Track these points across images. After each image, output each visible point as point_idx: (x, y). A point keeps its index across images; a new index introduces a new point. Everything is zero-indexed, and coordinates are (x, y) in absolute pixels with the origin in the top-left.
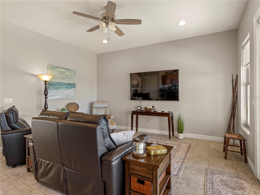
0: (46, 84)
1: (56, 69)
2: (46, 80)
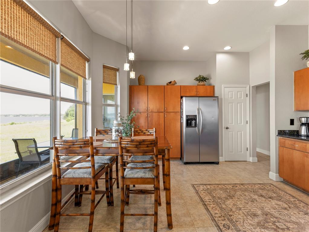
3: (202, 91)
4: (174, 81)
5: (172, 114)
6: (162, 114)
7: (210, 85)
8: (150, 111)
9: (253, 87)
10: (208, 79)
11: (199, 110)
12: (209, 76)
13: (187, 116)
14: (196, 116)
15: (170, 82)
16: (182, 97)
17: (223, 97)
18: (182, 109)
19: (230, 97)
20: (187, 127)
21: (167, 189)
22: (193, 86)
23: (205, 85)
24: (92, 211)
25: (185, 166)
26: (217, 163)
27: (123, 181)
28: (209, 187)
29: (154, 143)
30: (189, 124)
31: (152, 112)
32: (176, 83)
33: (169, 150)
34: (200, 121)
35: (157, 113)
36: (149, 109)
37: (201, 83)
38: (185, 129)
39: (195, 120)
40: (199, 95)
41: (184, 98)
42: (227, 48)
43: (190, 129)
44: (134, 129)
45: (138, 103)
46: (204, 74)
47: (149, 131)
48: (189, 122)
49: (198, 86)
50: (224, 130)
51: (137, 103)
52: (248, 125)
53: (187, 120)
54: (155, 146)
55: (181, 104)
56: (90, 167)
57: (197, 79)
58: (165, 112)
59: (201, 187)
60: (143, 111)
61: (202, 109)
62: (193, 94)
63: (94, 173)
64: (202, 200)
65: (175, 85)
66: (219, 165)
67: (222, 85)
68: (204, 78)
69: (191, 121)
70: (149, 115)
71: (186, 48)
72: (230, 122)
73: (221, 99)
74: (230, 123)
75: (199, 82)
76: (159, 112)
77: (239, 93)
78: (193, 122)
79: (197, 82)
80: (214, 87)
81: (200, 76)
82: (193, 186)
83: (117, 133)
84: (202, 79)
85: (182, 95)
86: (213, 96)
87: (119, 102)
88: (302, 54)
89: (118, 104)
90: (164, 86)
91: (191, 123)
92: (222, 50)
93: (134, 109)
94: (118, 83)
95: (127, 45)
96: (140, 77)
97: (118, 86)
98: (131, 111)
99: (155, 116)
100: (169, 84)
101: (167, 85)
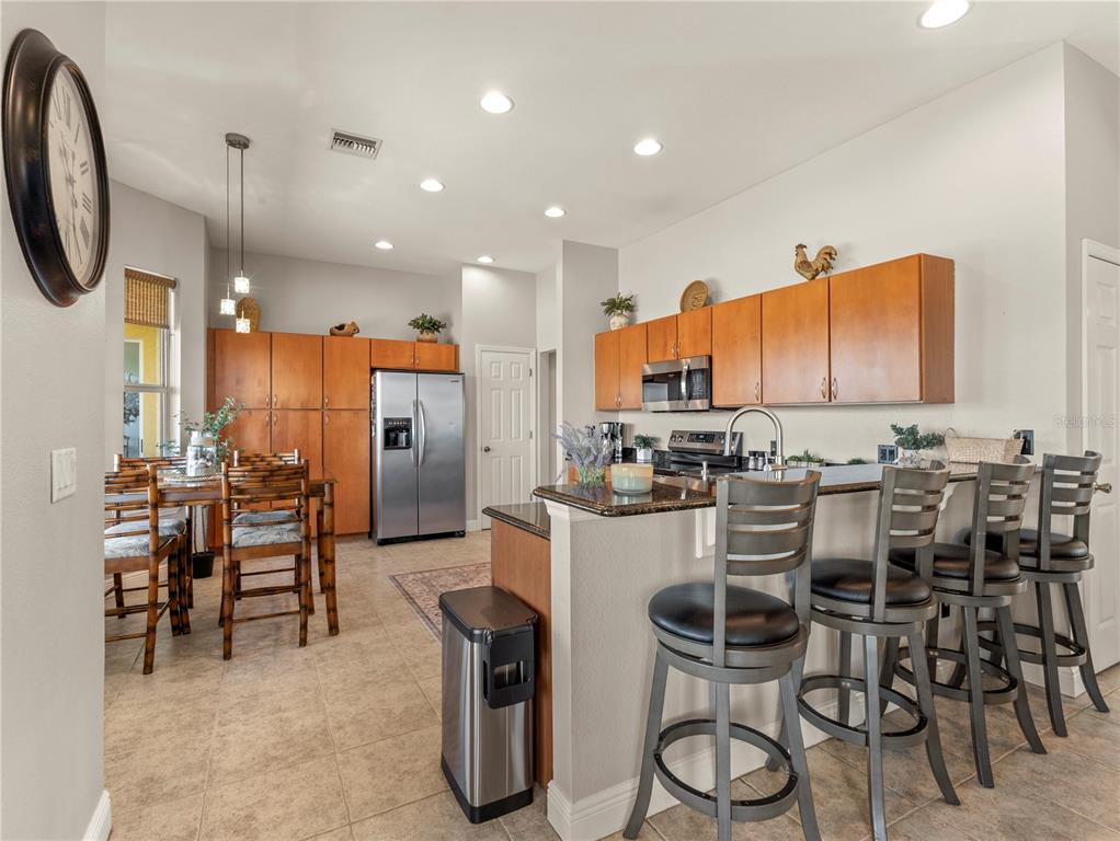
3: (426, 356)
4: (353, 323)
5: (345, 414)
6: (315, 417)
7: (450, 342)
8: (278, 407)
9: (542, 353)
10: (444, 326)
11: (417, 404)
12: (448, 317)
13: (386, 420)
14: (409, 420)
15: (341, 327)
16: (373, 370)
17: (478, 375)
18: (375, 403)
19: (493, 374)
20: (385, 449)
21: (329, 588)
22: (406, 342)
23: (436, 342)
24: (151, 624)
25: (381, 548)
26: (462, 534)
28: (427, 574)
29: (301, 472)
30: (391, 441)
31: (285, 409)
32: (357, 330)
33: (332, 485)
34: (419, 432)
35: (300, 413)
36: (274, 400)
37: (427, 336)
38: (382, 454)
39: (408, 430)
40: (421, 367)
41: (378, 374)
42: (485, 260)
43: (395, 454)
44: (240, 454)
45: (238, 382)
46: (434, 313)
47: (281, 458)
48: (392, 435)
49: (418, 345)
50: (479, 453)
51: (234, 382)
52: (533, 441)
53: (387, 432)
54: (303, 477)
55: (372, 389)
56: (147, 532)
57: (415, 324)
58: (325, 409)
59: (411, 577)
60: (256, 406)
61: (424, 403)
62: (406, 362)
63: (156, 544)
64: (406, 593)
65: (355, 336)
66: (466, 538)
67: (477, 346)
68: (435, 324)
69: (396, 433)
70: (274, 419)
71: (384, 245)
72: (493, 436)
73: (474, 379)
74: (496, 438)
75: (422, 333)
76: (306, 410)
77: (513, 366)
78: (403, 436)
79: (418, 331)
80: (457, 347)
81: (424, 317)
82: (393, 578)
83: (201, 461)
84: (430, 325)
85: (374, 365)
86: (454, 371)
87: (176, 380)
88: (604, 304)
89: (172, 384)
90: (323, 337)
91: (397, 437)
92: (473, 262)
93: (231, 401)
94: (172, 324)
95: (207, 214)
96: (244, 306)
97: (173, 331)
98: (212, 404)
99: (294, 419)
100: (337, 331)
101: (332, 334)
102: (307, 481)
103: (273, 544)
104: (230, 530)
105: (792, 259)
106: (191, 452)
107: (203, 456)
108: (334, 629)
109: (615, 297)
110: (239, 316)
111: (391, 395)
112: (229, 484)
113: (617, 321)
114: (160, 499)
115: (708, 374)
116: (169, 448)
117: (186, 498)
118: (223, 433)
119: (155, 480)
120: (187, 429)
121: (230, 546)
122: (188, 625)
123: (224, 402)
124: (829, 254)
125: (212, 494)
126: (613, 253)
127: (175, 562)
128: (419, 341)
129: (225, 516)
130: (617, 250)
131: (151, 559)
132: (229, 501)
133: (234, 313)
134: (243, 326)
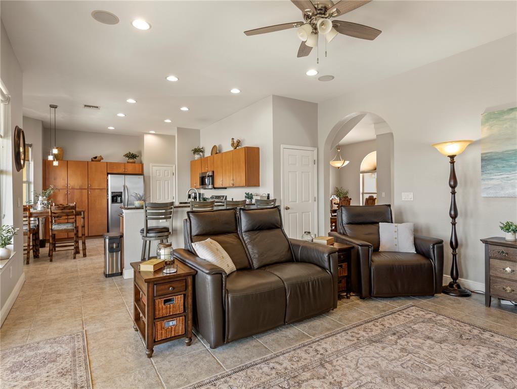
0: (452, 163)
1: (506, 117)
2: (451, 153)
3: (130, 168)
4: (101, 156)
5: (97, 191)
6: (85, 192)
7: (140, 162)
8: (70, 188)
10: (138, 157)
11: (124, 187)
12: (140, 153)
13: (112, 193)
14: (122, 192)
15: (96, 158)
16: (108, 174)
17: (151, 175)
18: (108, 186)
19: (157, 175)
20: (112, 203)
22: (122, 163)
23: (134, 163)
27: (52, 232)
29: (74, 208)
30: (114, 200)
31: (73, 189)
32: (102, 159)
34: (125, 197)
35: (79, 190)
36: (69, 185)
37: (131, 160)
38: (111, 205)
39: (121, 196)
40: (128, 173)
41: (109, 176)
42: (152, 132)
43: (116, 205)
45: (55, 179)
46: (133, 151)
48: (115, 198)
49: (127, 164)
51: (53, 179)
53: (113, 197)
55: (107, 181)
56: (27, 226)
57: (126, 156)
58: (89, 189)
60: (62, 188)
61: (128, 186)
62: (121, 171)
63: (29, 230)
65: (101, 161)
67: (150, 164)
68: (134, 156)
70: (69, 192)
71: (111, 128)
73: (149, 177)
75: (129, 159)
76: (81, 189)
77: (166, 171)
78: (119, 198)
79: (127, 159)
80: (142, 165)
81: (129, 153)
83: (42, 206)
84: (132, 156)
85: (108, 172)
86: (141, 174)
87: (32, 179)
88: (193, 150)
89: (30, 180)
90: (88, 162)
91: (117, 199)
92: (147, 132)
93: (52, 186)
94: (30, 160)
95: (43, 120)
96: (56, 157)
97: (30, 162)
98: (45, 187)
99: (77, 192)
100: (94, 159)
101: (92, 161)
102: (75, 210)
103: (65, 229)
104: (52, 224)
105: (231, 142)
106: (39, 203)
107: (43, 204)
108: (85, 255)
109: (197, 148)
110: (54, 160)
111: (114, 183)
112: (51, 211)
113: (197, 157)
114: (31, 215)
115: (212, 177)
116: (30, 203)
117: (37, 216)
118: (49, 198)
119: (29, 210)
120: (36, 196)
121: (52, 229)
122: (38, 255)
123: (49, 187)
124: (239, 142)
125: (46, 214)
126: (198, 131)
127: (34, 236)
128: (128, 162)
129: (50, 221)
130: (200, 130)
131: (28, 232)
132: (51, 216)
133: (52, 159)
134: (56, 163)
